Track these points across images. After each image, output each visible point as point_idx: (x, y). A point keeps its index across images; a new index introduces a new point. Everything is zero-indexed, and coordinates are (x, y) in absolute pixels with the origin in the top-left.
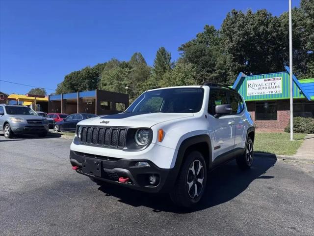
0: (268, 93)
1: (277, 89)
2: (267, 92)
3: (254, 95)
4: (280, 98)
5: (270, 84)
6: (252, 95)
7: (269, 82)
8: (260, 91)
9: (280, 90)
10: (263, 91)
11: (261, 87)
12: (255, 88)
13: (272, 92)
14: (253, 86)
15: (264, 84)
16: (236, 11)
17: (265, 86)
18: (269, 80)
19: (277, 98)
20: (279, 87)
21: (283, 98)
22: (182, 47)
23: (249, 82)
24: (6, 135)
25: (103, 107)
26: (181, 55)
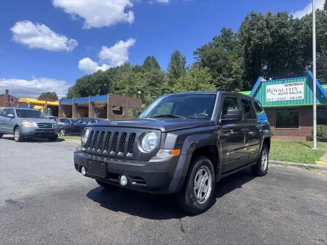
0: (289, 99)
1: (299, 95)
2: (288, 97)
3: (274, 100)
4: (301, 104)
5: (292, 89)
6: (272, 100)
7: (291, 87)
8: (280, 97)
9: (302, 95)
10: (283, 96)
11: (282, 92)
12: (275, 93)
13: (293, 98)
14: (273, 91)
15: (285, 90)
16: (255, 12)
17: (286, 92)
18: (290, 85)
19: (298, 105)
20: (300, 92)
21: (305, 104)
22: (198, 51)
23: (268, 87)
24: (16, 139)
25: (115, 112)
26: (196, 59)
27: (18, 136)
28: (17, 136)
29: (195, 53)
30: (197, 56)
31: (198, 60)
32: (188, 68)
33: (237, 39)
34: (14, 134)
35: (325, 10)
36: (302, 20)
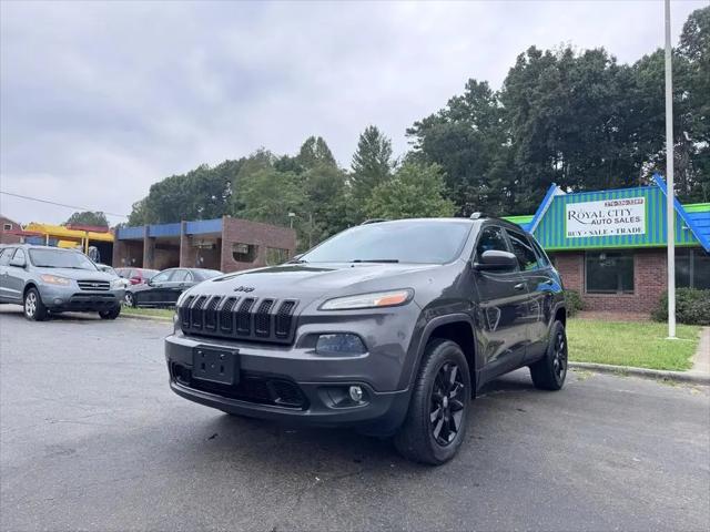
0: (615, 233)
1: (635, 225)
2: (611, 230)
3: (583, 235)
4: (640, 245)
5: (620, 213)
6: (577, 236)
7: (617, 207)
8: (596, 228)
9: (642, 226)
10: (602, 227)
11: (599, 218)
12: (585, 220)
13: (623, 231)
14: (581, 216)
15: (605, 214)
17: (607, 217)
18: (616, 204)
19: (634, 245)
20: (638, 219)
21: (647, 245)
22: (416, 128)
23: (569, 207)
24: (30, 314)
25: (237, 256)
26: (412, 146)
27: (33, 307)
28: (31, 307)
29: (411, 132)
30: (415, 138)
31: (417, 147)
32: (395, 164)
33: (500, 105)
34: (24, 304)
35: (682, 47)
36: (635, 66)
